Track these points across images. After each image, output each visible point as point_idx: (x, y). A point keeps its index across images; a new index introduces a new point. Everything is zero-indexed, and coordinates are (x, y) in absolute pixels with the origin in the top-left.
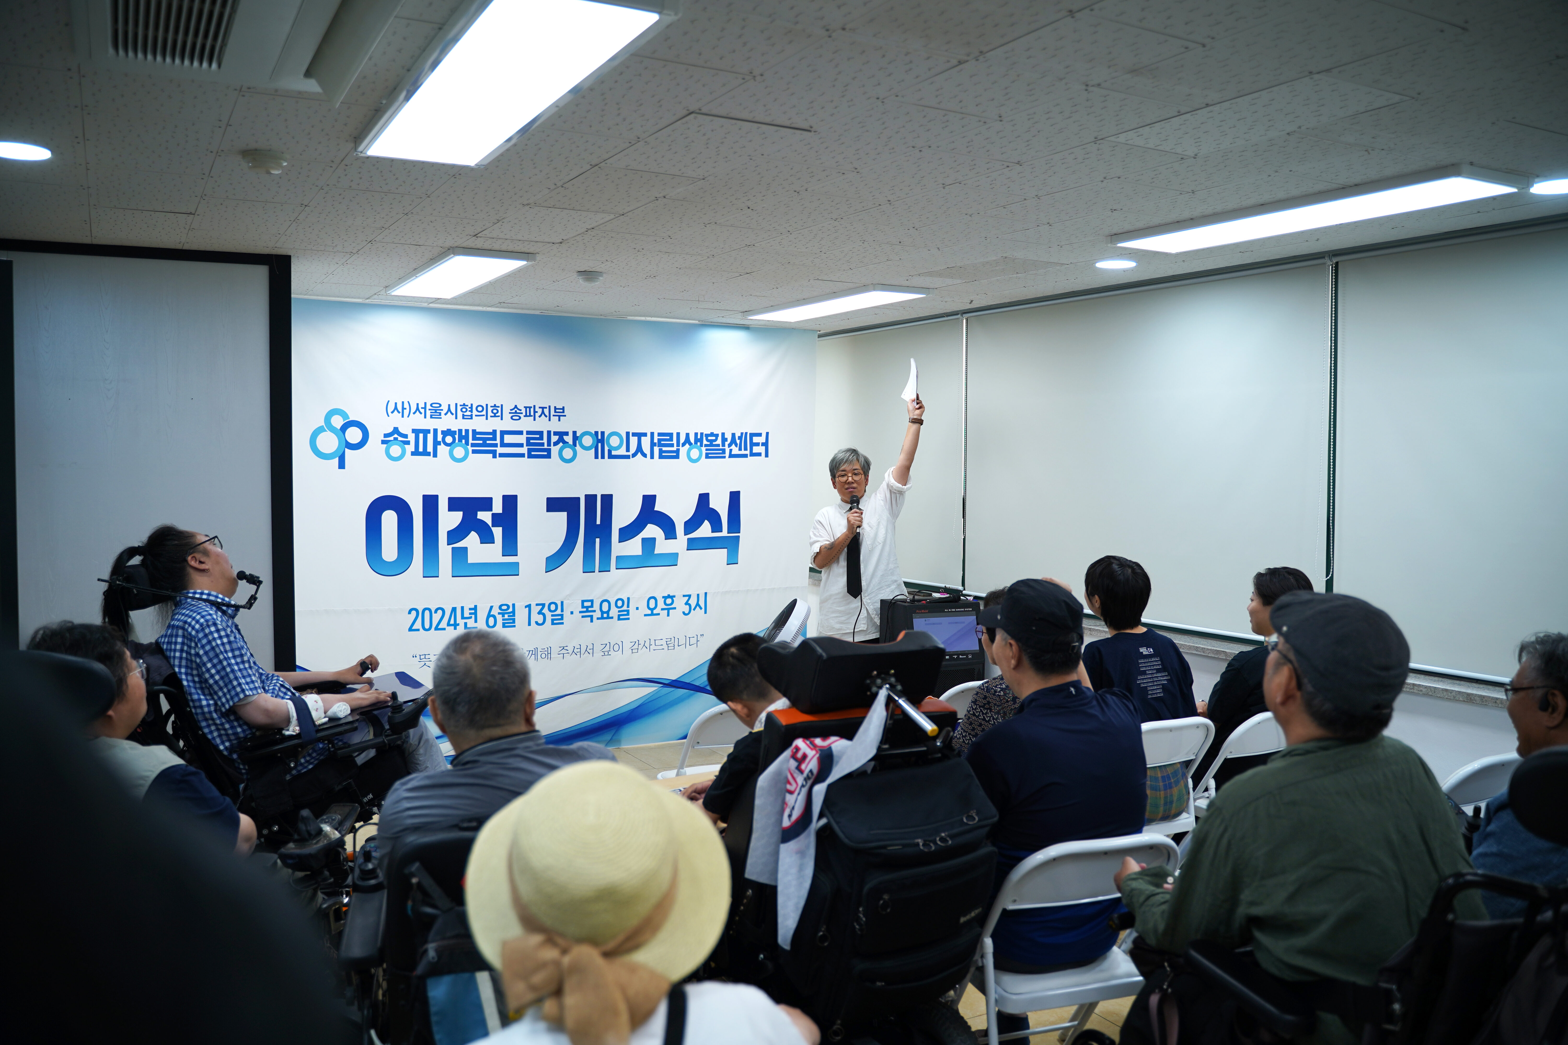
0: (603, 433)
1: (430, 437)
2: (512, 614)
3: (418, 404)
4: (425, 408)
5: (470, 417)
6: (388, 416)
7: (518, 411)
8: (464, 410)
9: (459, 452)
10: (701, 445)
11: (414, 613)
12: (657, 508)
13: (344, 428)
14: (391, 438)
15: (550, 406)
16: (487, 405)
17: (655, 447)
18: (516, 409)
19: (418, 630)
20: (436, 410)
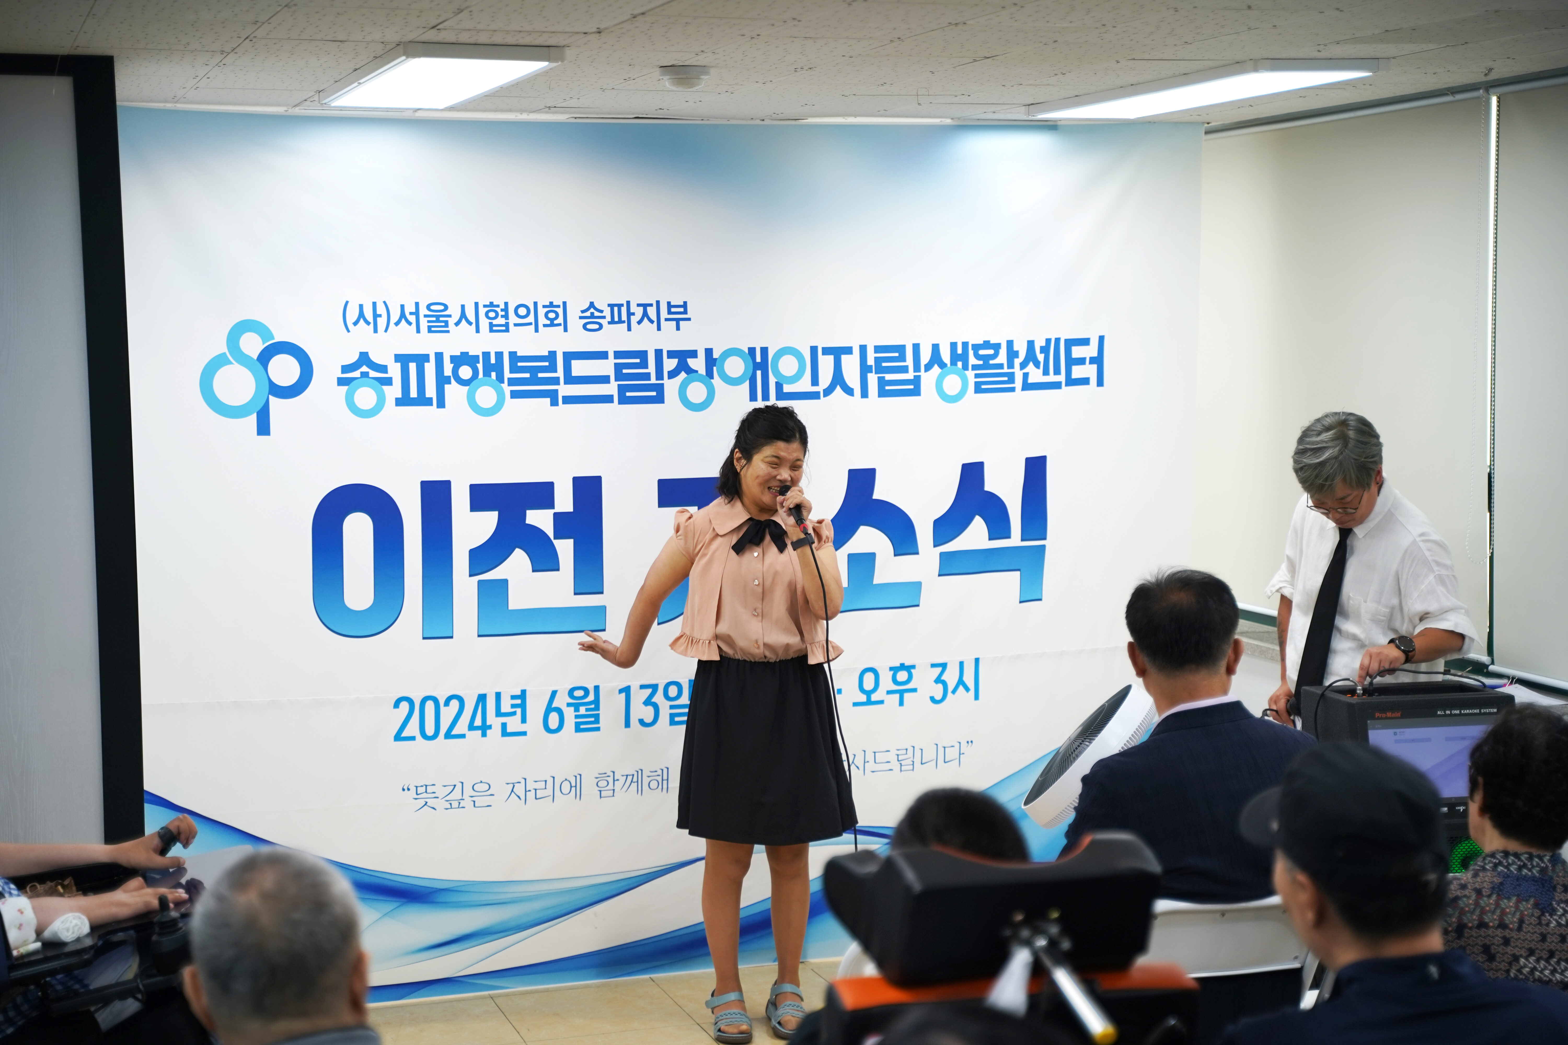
0: (764, 351)
1: (430, 369)
2: (593, 706)
3: (402, 307)
4: (416, 313)
5: (504, 328)
6: (349, 331)
7: (597, 314)
8: (492, 315)
9: (486, 395)
10: (965, 367)
11: (404, 706)
12: (879, 494)
13: (265, 357)
14: (356, 374)
15: (658, 302)
16: (535, 304)
17: (869, 375)
18: (592, 310)
19: (413, 738)
20: (438, 317)
